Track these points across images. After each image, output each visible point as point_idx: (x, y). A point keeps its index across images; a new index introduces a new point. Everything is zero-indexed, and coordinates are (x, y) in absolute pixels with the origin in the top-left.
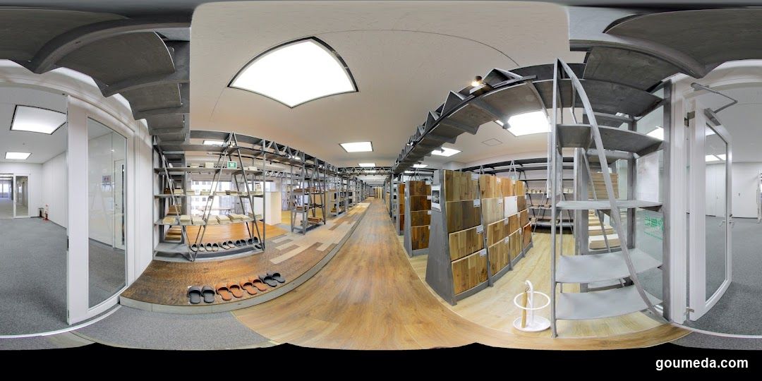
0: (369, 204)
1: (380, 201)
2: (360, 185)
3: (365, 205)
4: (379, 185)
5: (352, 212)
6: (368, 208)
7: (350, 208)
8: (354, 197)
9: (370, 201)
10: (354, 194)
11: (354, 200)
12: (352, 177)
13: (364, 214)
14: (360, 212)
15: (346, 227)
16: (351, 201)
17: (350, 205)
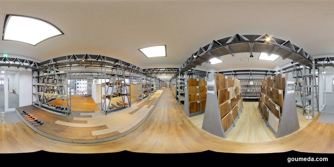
0: (162, 91)
1: (168, 89)
2: (158, 80)
3: (160, 92)
4: (168, 81)
5: (153, 97)
6: (162, 93)
7: (152, 94)
8: (155, 88)
9: (163, 89)
10: (155, 86)
11: (155, 89)
12: (153, 75)
13: (160, 98)
14: (157, 97)
15: (145, 110)
16: (153, 89)
17: (152, 92)
